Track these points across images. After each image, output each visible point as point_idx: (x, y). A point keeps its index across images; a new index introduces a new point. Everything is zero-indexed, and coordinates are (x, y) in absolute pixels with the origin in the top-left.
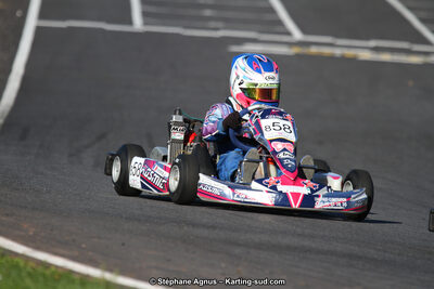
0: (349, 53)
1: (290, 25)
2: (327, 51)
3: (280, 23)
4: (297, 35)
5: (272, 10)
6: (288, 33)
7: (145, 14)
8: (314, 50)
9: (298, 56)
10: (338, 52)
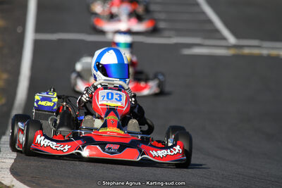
0: (274, 52)
1: (226, 32)
2: (256, 51)
3: (217, 31)
4: (232, 40)
5: (210, 22)
6: (224, 38)
8: (246, 51)
9: (235, 56)
10: (265, 52)
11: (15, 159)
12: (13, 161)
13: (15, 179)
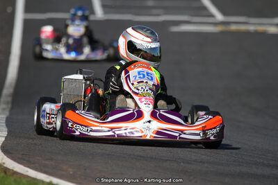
0: (261, 28)
1: (213, 10)
2: (243, 28)
3: (204, 8)
4: (219, 17)
6: (212, 16)
7: (104, 6)
8: (233, 28)
9: (222, 33)
10: (252, 28)
11: (6, 138)
12: (4, 139)
13: (5, 157)
